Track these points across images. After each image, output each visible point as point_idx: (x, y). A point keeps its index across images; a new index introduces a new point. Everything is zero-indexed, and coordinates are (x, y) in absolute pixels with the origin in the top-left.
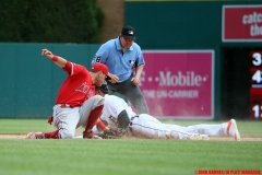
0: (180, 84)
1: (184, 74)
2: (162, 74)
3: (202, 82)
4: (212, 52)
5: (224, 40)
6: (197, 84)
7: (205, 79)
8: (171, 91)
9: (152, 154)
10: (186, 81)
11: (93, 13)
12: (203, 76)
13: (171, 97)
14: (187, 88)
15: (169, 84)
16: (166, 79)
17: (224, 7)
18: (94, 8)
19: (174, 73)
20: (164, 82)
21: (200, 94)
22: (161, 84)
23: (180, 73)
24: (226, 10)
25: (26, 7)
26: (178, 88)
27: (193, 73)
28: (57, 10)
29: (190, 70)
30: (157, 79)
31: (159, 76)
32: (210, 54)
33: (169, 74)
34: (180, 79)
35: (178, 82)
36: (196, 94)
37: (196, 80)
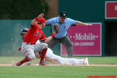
0: (85, 39)
1: (87, 34)
2: (76, 34)
3: (96, 38)
4: (101, 23)
5: (106, 18)
6: (94, 39)
7: (97, 37)
8: (81, 43)
9: (72, 73)
10: (88, 38)
11: (43, 5)
12: (96, 35)
13: (81, 45)
14: (89, 41)
15: (80, 39)
16: (79, 37)
17: (106, 2)
18: (44, 3)
19: (82, 34)
20: (78, 38)
21: (95, 44)
22: (76, 39)
23: (85, 34)
24: (107, 3)
25: (11, 3)
26: (84, 41)
27: (91, 34)
28: (26, 4)
29: (90, 33)
30: (74, 37)
31: (75, 35)
32: (100, 25)
33: (80, 34)
34: (85, 37)
35: (84, 38)
36: (93, 44)
37: (93, 37)
